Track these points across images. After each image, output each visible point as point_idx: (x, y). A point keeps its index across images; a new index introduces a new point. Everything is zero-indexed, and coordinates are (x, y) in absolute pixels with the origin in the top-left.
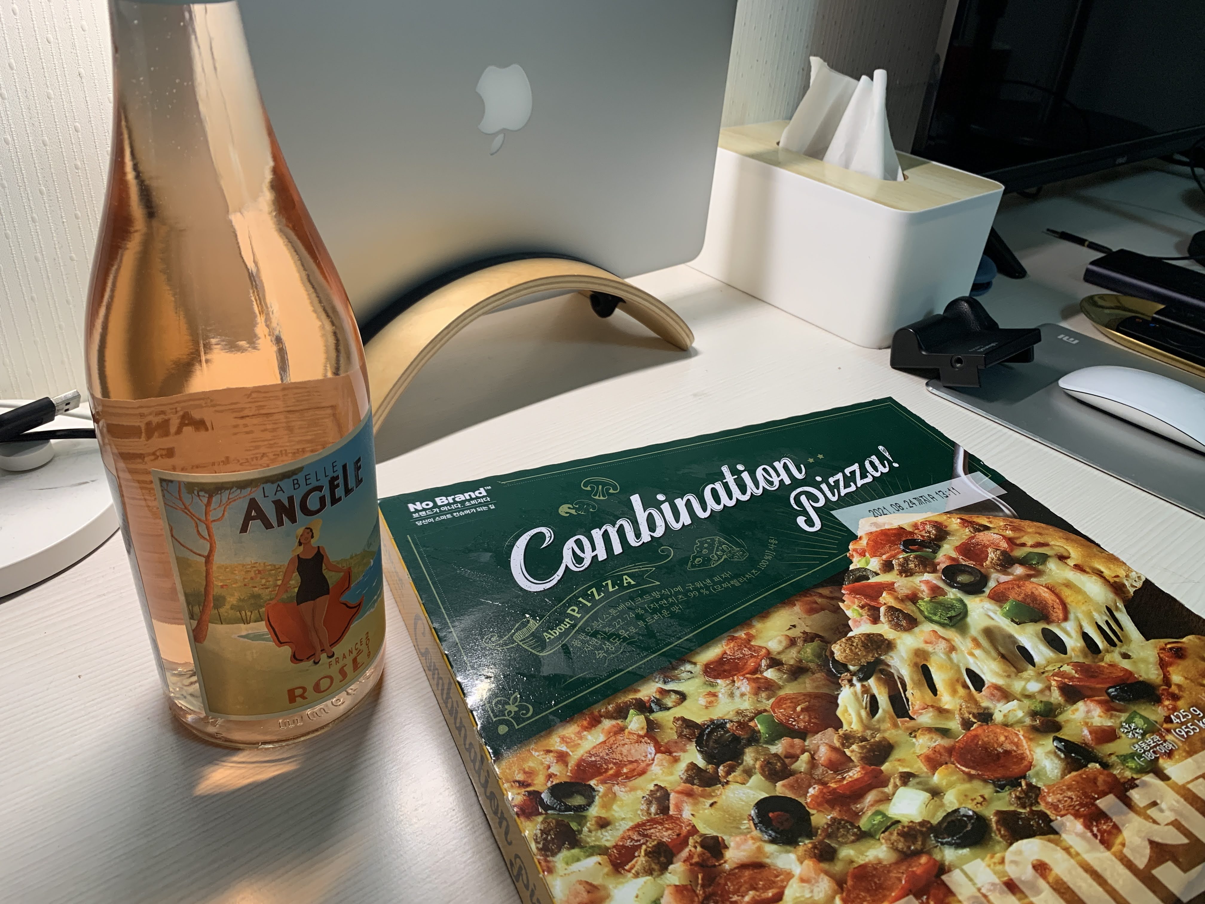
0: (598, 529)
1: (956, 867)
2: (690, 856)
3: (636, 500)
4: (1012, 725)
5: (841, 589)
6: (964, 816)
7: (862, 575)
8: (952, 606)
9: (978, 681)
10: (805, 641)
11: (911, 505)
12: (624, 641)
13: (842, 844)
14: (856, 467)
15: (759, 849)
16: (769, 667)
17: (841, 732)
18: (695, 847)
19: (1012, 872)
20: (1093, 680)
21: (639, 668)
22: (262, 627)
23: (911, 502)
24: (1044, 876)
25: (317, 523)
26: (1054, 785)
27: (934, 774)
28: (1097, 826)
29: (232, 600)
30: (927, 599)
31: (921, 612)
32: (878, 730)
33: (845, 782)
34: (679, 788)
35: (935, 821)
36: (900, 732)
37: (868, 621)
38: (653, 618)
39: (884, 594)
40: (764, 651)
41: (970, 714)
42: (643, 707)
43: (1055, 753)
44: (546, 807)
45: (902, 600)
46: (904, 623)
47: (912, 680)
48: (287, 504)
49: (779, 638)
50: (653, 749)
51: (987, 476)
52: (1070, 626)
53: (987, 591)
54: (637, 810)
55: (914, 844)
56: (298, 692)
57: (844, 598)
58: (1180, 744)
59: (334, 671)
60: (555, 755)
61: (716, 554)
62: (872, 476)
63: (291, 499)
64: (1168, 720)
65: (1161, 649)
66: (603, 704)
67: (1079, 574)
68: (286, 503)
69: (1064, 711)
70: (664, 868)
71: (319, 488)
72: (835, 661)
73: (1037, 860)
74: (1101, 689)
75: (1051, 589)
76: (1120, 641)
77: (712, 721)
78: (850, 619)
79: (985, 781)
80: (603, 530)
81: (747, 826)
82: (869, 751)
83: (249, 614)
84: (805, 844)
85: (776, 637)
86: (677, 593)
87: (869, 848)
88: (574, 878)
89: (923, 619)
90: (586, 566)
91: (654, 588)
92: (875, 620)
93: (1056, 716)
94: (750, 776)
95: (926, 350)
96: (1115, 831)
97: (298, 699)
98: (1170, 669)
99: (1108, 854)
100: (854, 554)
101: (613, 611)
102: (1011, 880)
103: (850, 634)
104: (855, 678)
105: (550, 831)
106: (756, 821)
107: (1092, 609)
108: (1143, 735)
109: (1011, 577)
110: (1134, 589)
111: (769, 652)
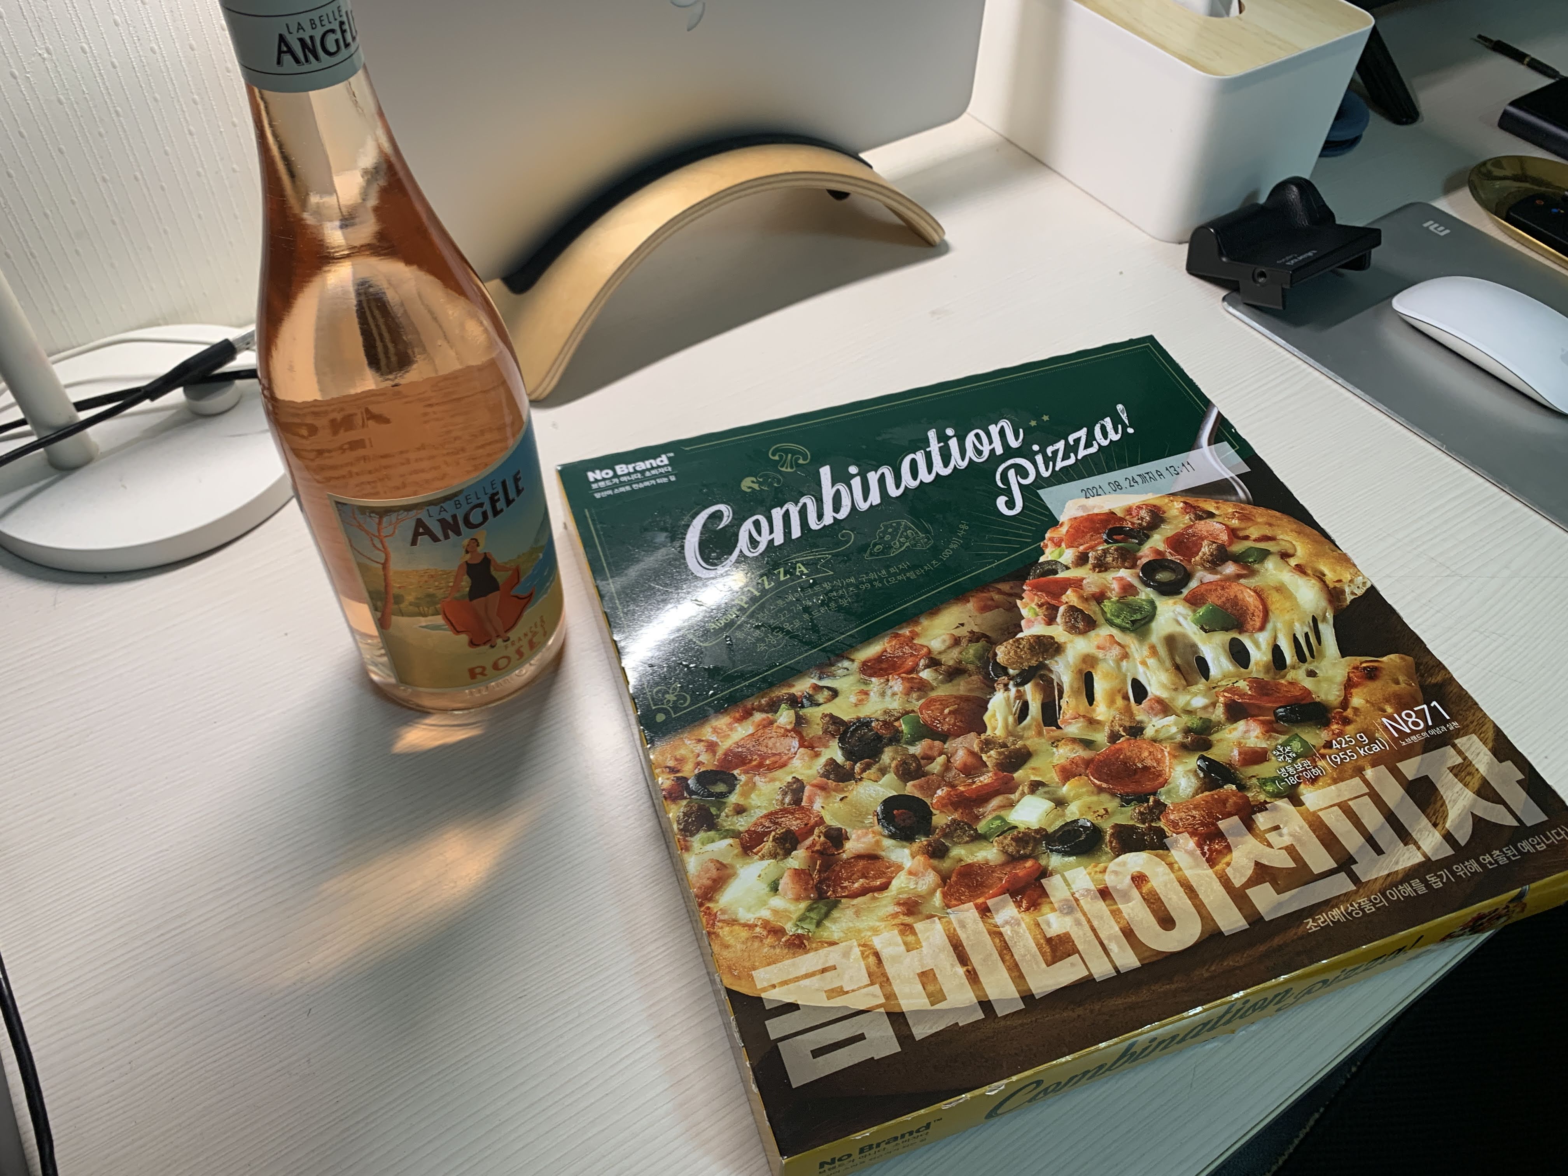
0: (779, 508)
1: (1057, 872)
2: (814, 844)
3: (825, 472)
4: (1160, 741)
5: (1023, 585)
6: (1082, 826)
7: (1052, 569)
8: (1140, 607)
9: (1140, 691)
10: (970, 641)
11: (1132, 484)
12: (786, 635)
13: (955, 844)
14: (1082, 433)
15: (878, 842)
16: (927, 667)
17: (983, 737)
18: (819, 837)
19: (1110, 880)
20: (1265, 698)
21: (798, 662)
22: (439, 620)
23: (1133, 479)
24: (1138, 887)
25: (481, 534)
26: (1181, 804)
27: (1064, 785)
28: (1209, 845)
29: (410, 598)
30: (1114, 599)
31: (1104, 613)
32: (1021, 738)
33: (974, 786)
34: (815, 782)
35: (1050, 830)
36: (1043, 740)
37: (1043, 622)
38: (819, 611)
39: (1069, 592)
40: (925, 650)
41: (1121, 726)
42: (794, 702)
43: (1196, 771)
44: (691, 793)
45: (1086, 600)
46: (1081, 625)
47: (1071, 687)
48: (451, 522)
49: (944, 637)
50: (797, 743)
51: (1233, 447)
52: (1263, 638)
53: (1185, 592)
54: (772, 800)
55: (1024, 849)
56: (478, 670)
57: (1023, 595)
58: (1329, 770)
59: (511, 651)
60: (706, 744)
61: (899, 541)
62: (1099, 444)
63: (454, 517)
64: (1328, 745)
65: (1354, 668)
66: (757, 697)
67: (1296, 576)
68: (450, 520)
69: (1221, 729)
70: (787, 853)
71: (481, 505)
72: (996, 664)
73: (1138, 872)
74: (1269, 709)
75: (1259, 593)
76: (1312, 656)
77: (859, 719)
78: (1023, 618)
79: (1114, 795)
80: (784, 509)
81: (871, 820)
82: (1006, 757)
83: (426, 609)
84: (922, 841)
85: (940, 635)
86: (851, 584)
87: (980, 850)
88: (707, 857)
89: (1103, 621)
90: (760, 551)
91: (827, 579)
92: (1051, 620)
93: (1211, 734)
94: (884, 775)
95: (1227, 256)
96: (1225, 851)
97: (478, 676)
98: (1354, 691)
99: (1210, 872)
100: (1049, 543)
101: (780, 602)
102: (1107, 888)
103: (1020, 635)
104: (1011, 683)
105: (691, 814)
106: (880, 817)
107: (1296, 617)
108: (1294, 760)
109: (1217, 577)
110: (1353, 597)
111: (930, 651)
